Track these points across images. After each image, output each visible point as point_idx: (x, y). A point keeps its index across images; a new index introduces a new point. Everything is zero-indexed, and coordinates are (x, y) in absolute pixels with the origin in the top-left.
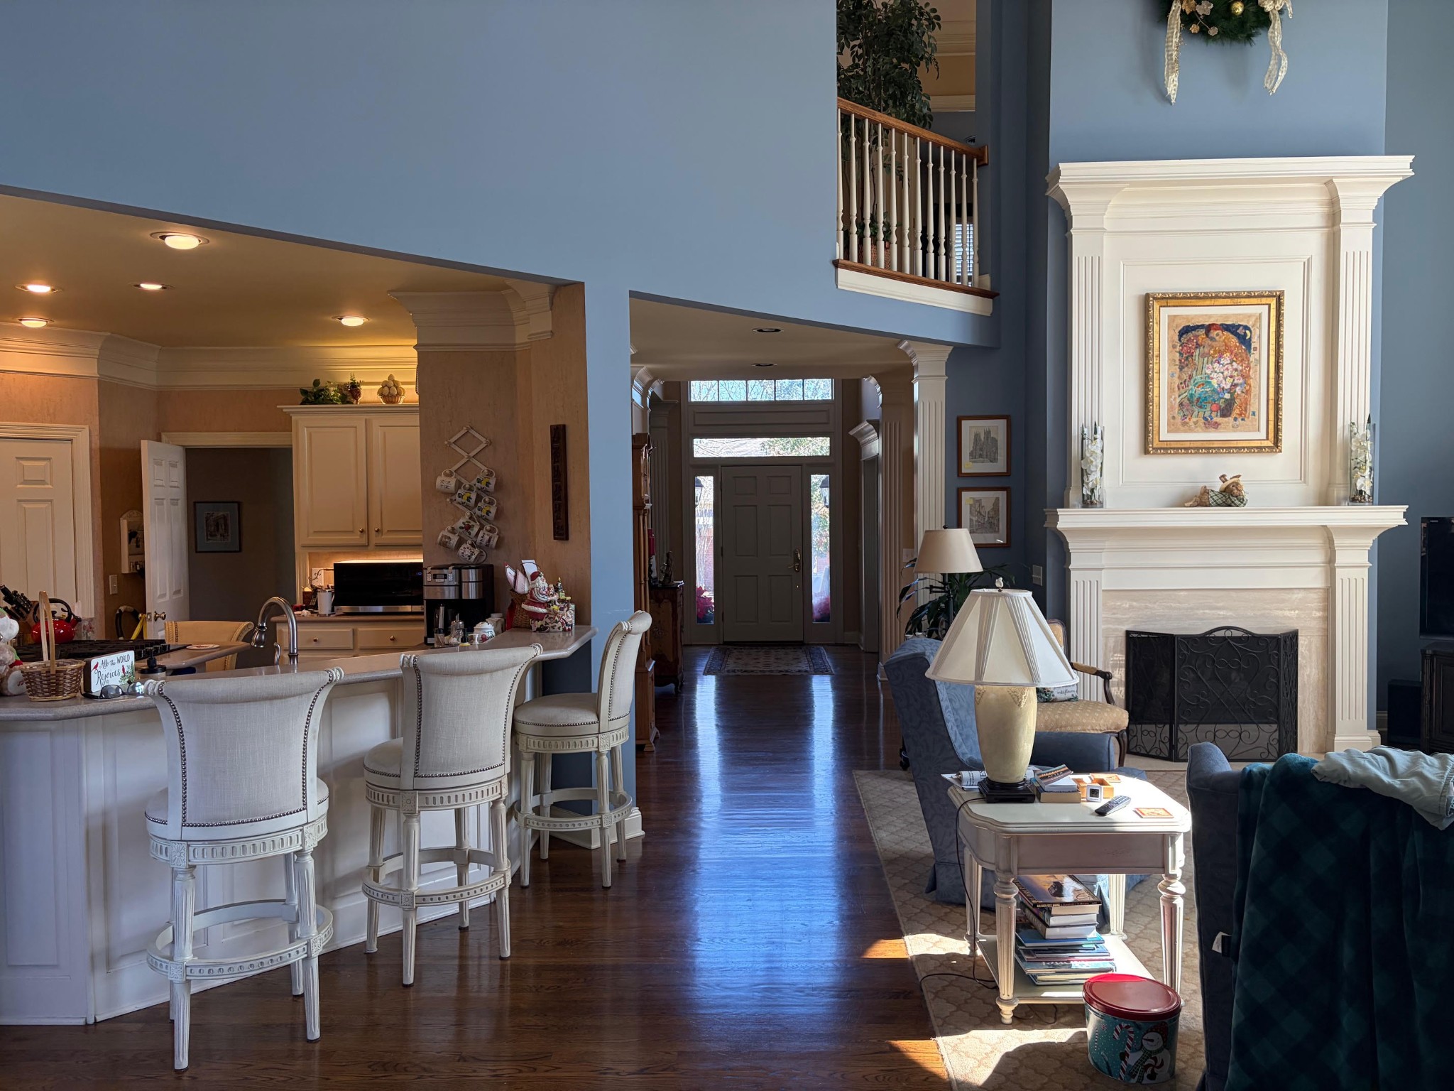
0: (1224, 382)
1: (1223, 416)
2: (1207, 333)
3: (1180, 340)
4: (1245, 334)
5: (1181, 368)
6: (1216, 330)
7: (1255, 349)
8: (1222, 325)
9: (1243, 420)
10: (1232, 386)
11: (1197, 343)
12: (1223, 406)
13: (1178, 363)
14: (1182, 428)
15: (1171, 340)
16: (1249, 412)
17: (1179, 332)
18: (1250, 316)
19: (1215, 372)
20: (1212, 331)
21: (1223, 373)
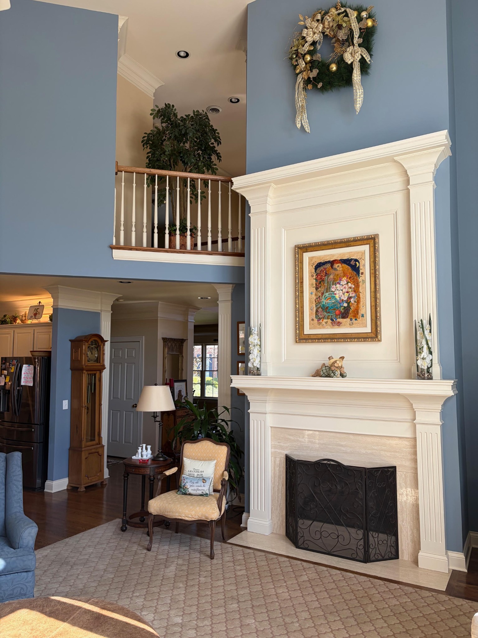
0: (343, 296)
1: (343, 317)
2: (332, 266)
3: (316, 272)
4: (356, 264)
5: (317, 289)
6: (337, 263)
7: (362, 273)
8: (341, 260)
9: (356, 320)
10: (348, 298)
11: (326, 272)
12: (343, 311)
13: (314, 286)
14: (318, 326)
15: (310, 272)
16: (360, 314)
17: (315, 267)
18: (358, 253)
19: (338, 290)
20: (335, 264)
21: (342, 290)
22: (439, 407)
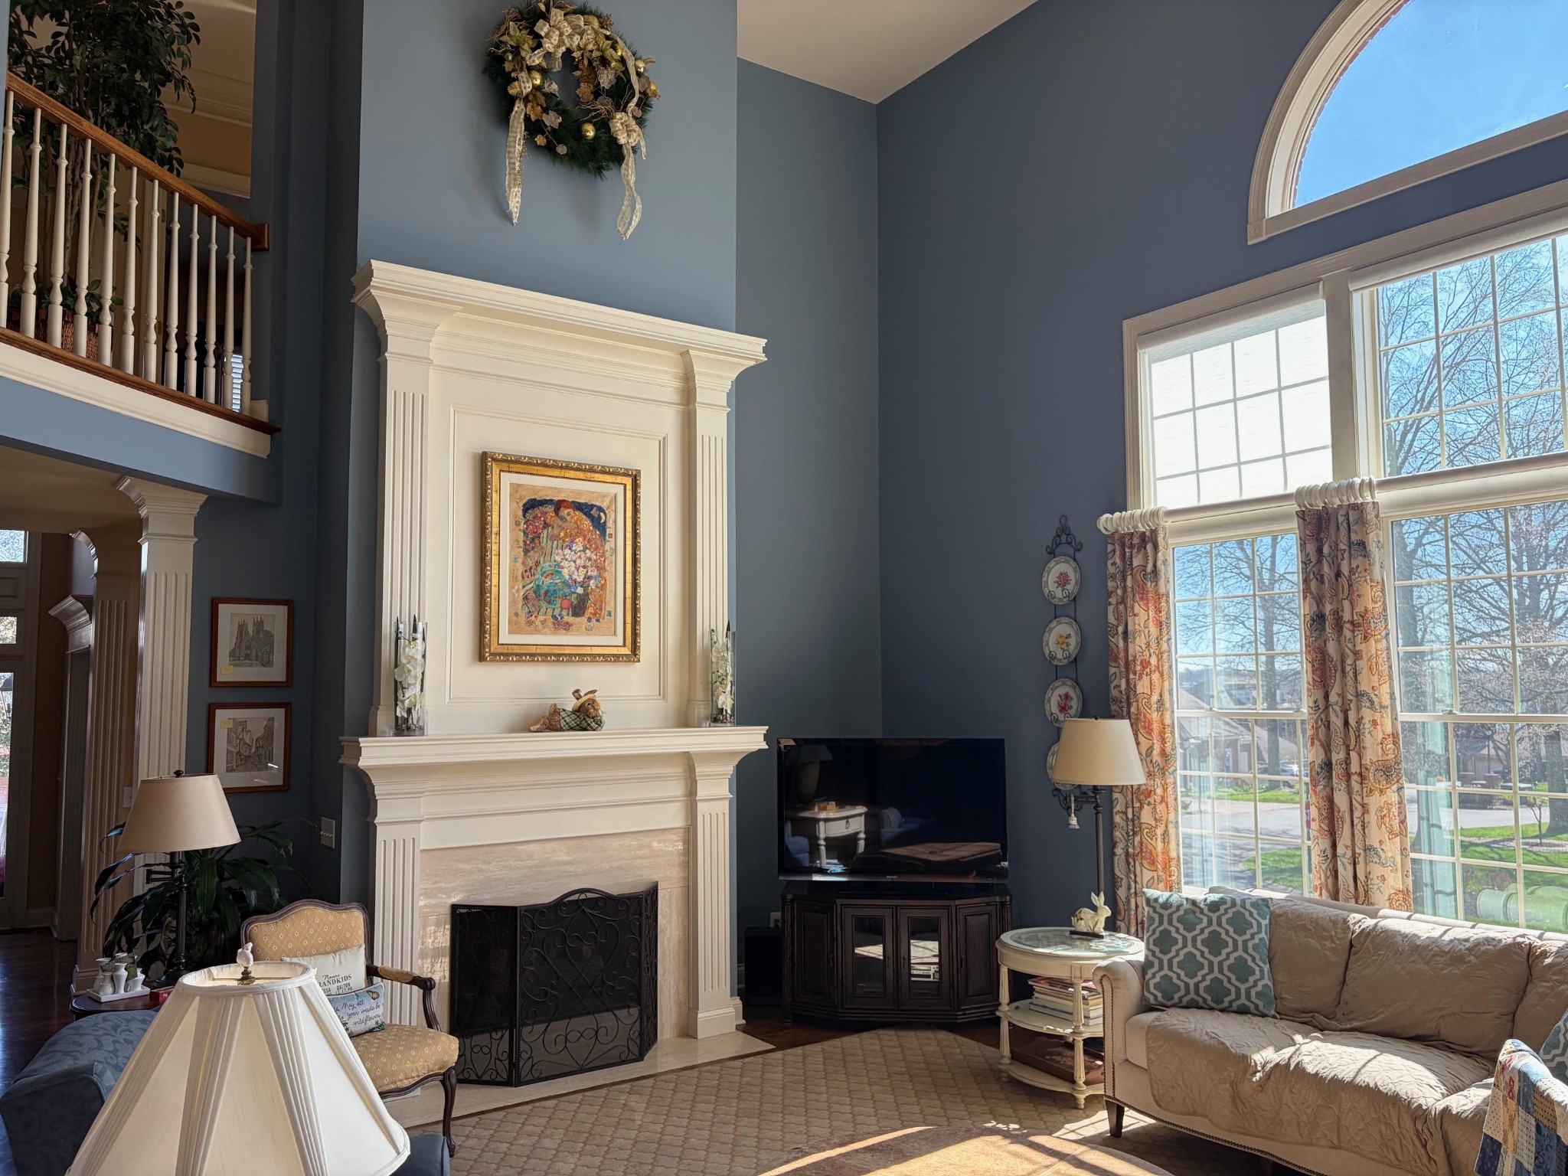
0: (576, 573)
1: (576, 614)
2: (557, 511)
3: (524, 516)
4: (600, 518)
5: (526, 552)
6: (566, 508)
7: (610, 535)
8: (573, 502)
9: (598, 621)
10: (585, 578)
11: (544, 521)
12: (575, 602)
13: (522, 544)
14: (528, 629)
15: (514, 515)
16: (604, 612)
17: (524, 505)
18: (604, 496)
19: (567, 560)
20: (562, 509)
21: (575, 562)
22: (729, 769)
